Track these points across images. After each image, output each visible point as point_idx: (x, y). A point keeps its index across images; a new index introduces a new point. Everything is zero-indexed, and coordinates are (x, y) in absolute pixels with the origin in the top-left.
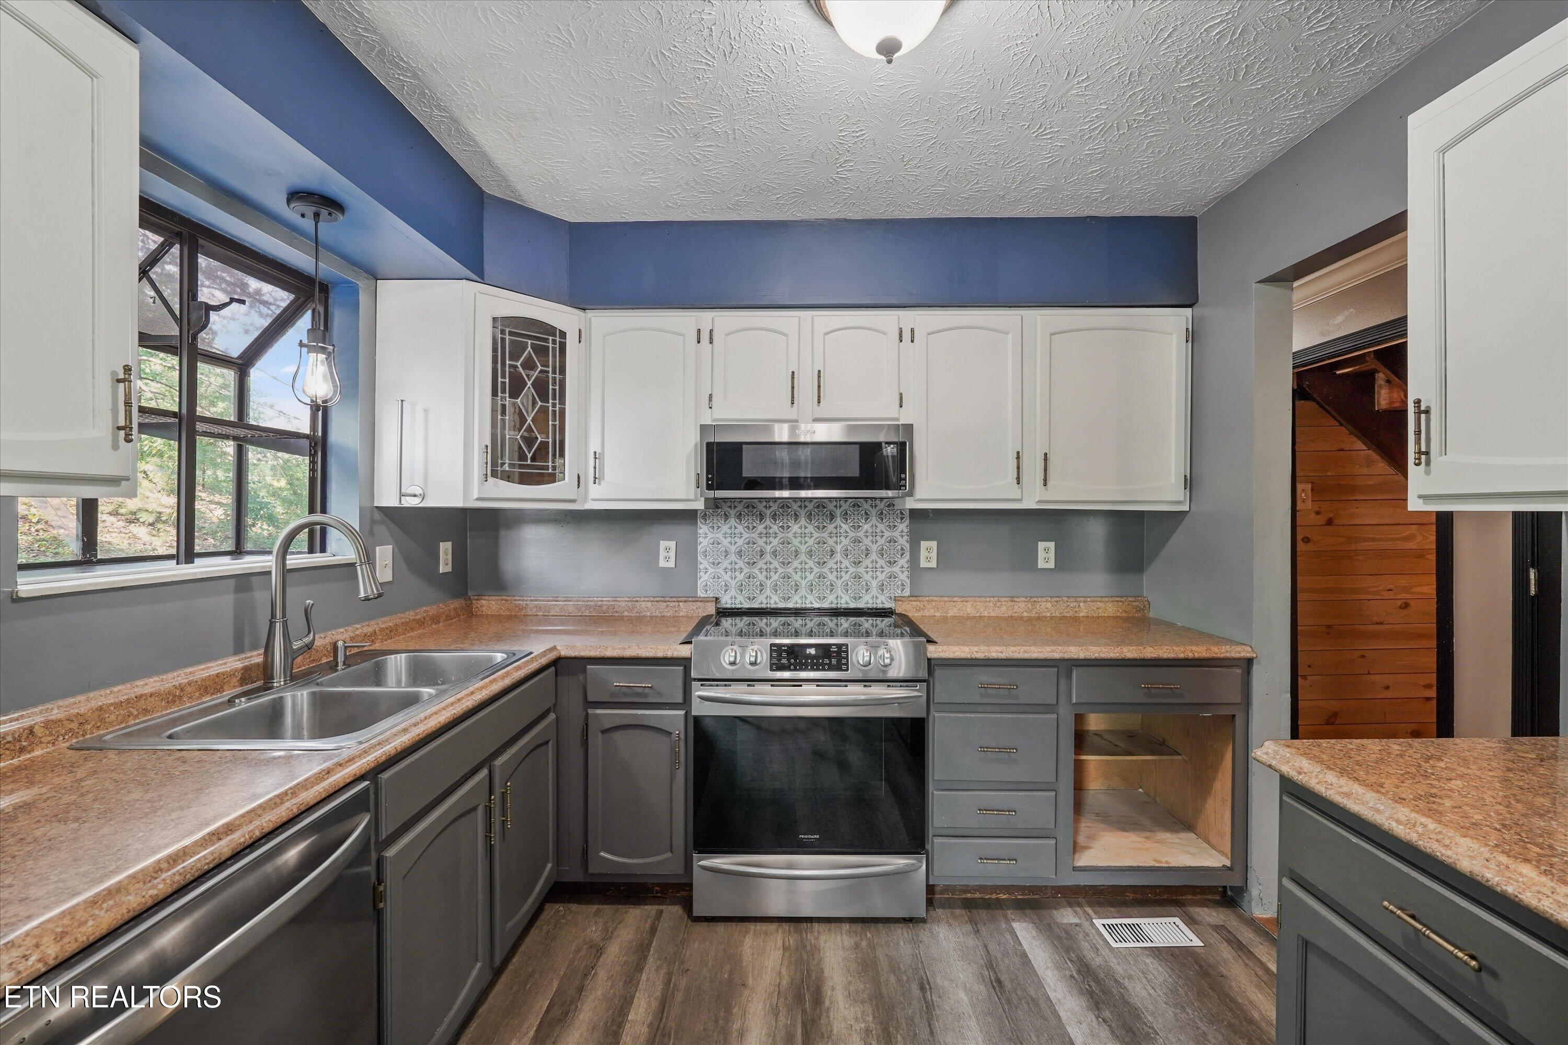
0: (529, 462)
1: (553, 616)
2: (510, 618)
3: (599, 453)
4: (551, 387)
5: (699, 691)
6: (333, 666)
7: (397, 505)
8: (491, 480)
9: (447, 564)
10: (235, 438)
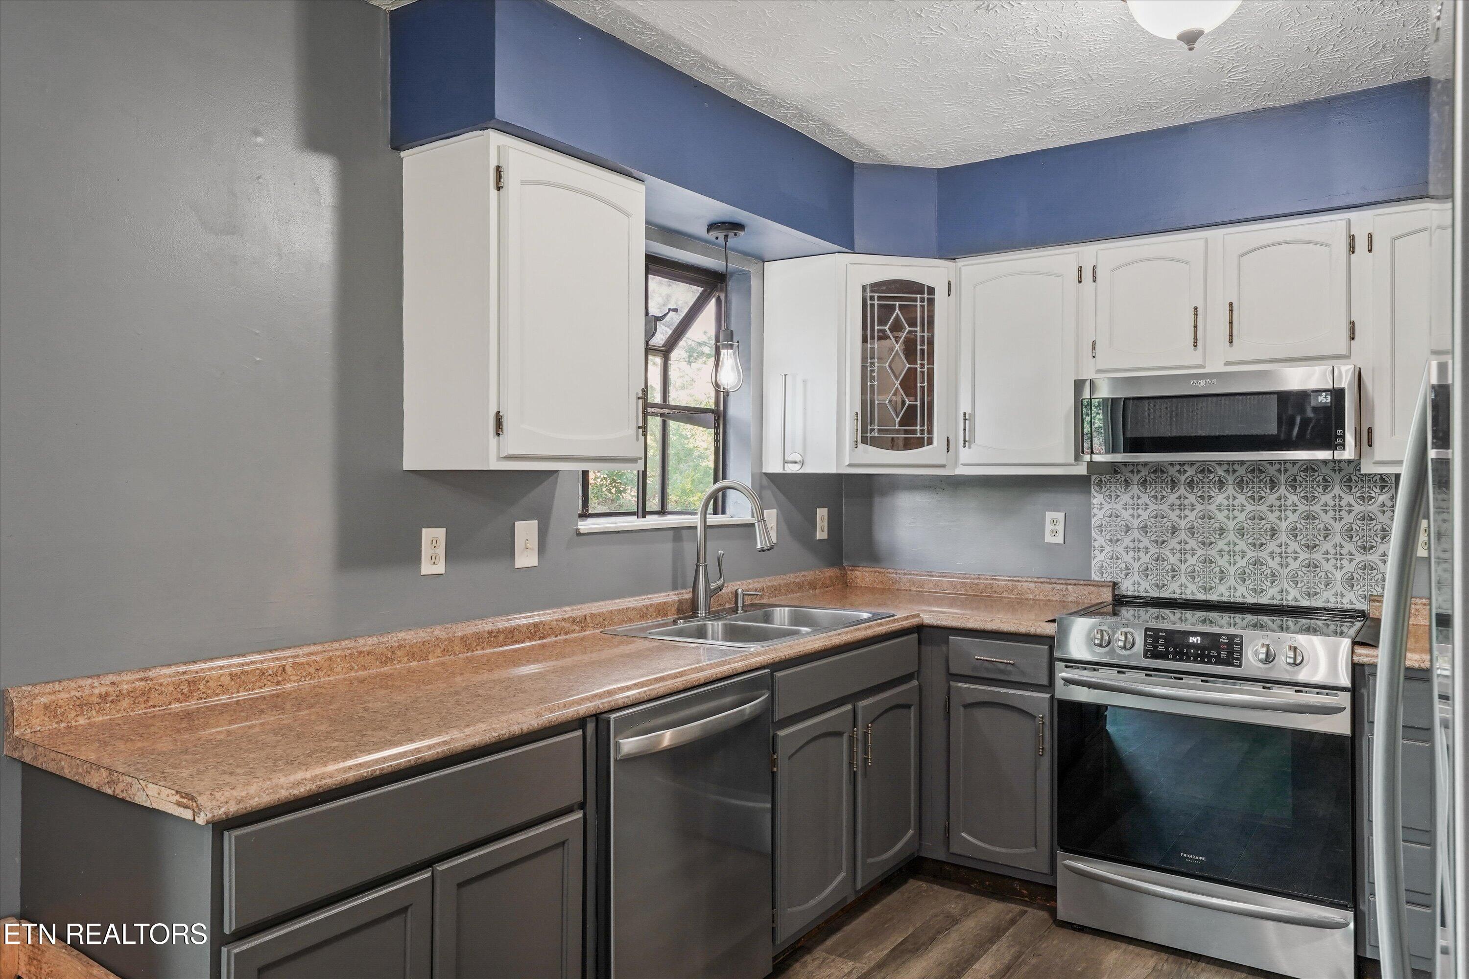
0: (897, 427)
1: (926, 592)
2: (883, 591)
3: (969, 414)
4: (919, 347)
5: (1062, 673)
6: (735, 610)
7: (781, 471)
8: (861, 446)
9: (823, 531)
10: (662, 415)
